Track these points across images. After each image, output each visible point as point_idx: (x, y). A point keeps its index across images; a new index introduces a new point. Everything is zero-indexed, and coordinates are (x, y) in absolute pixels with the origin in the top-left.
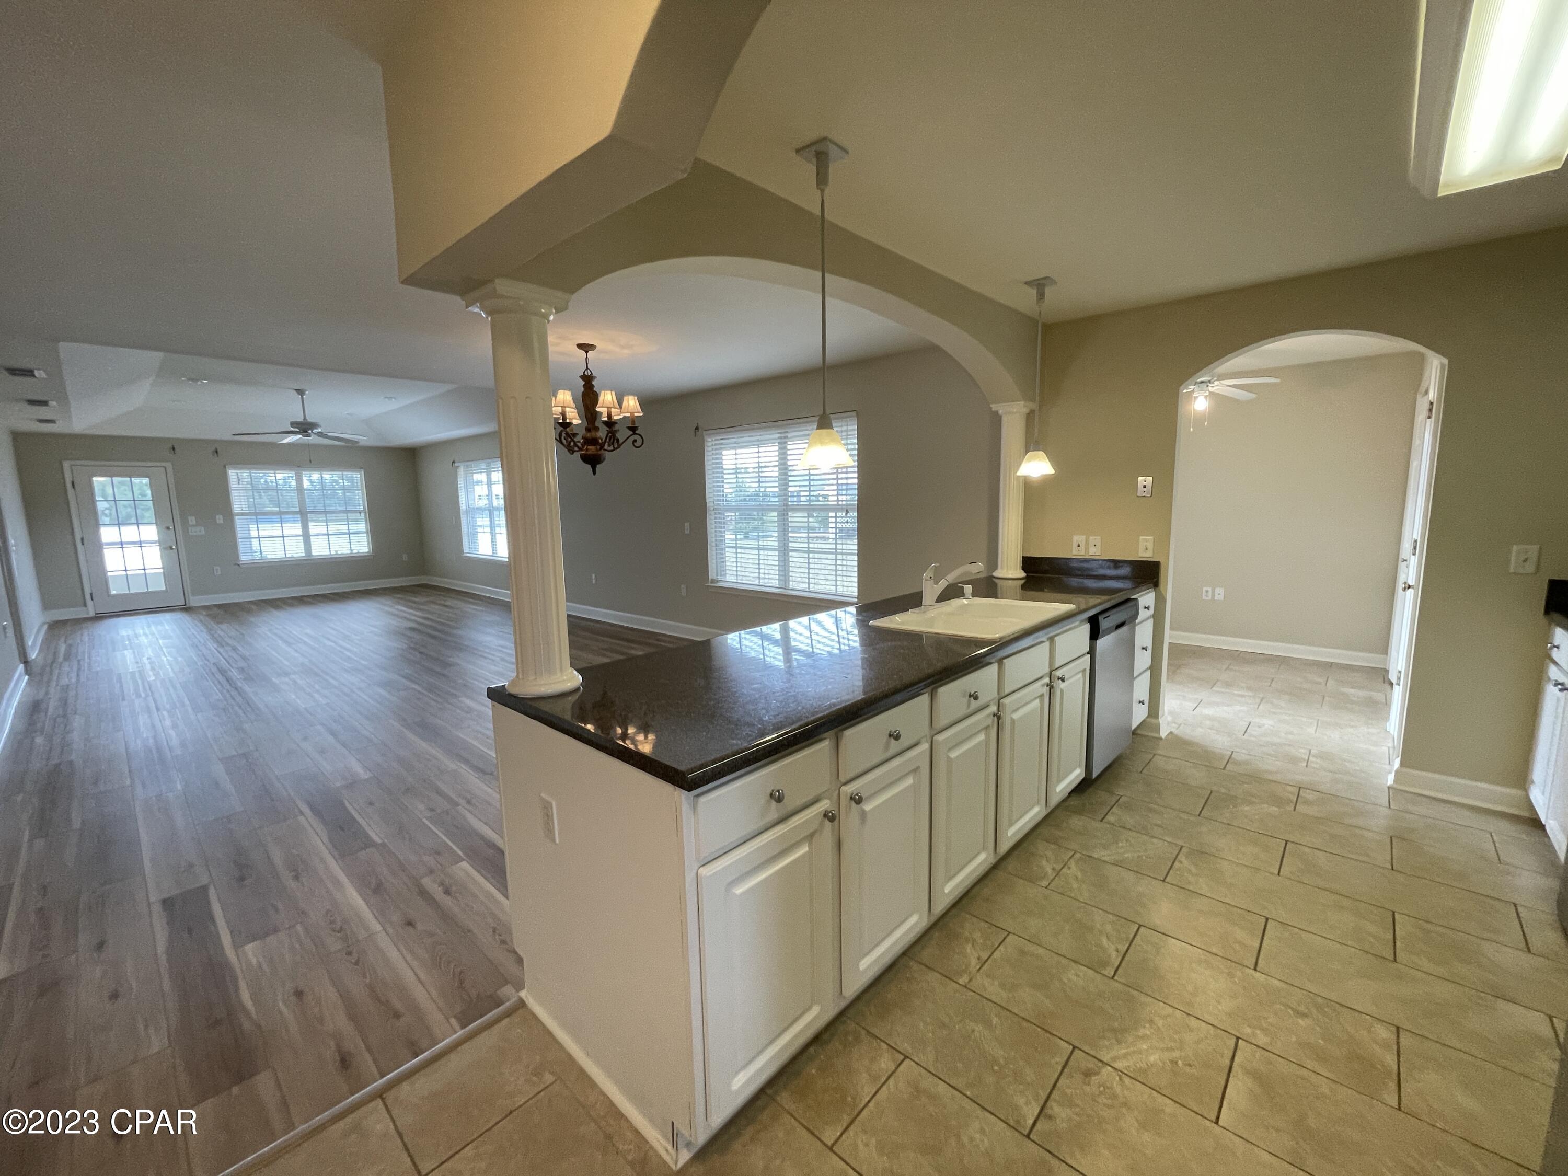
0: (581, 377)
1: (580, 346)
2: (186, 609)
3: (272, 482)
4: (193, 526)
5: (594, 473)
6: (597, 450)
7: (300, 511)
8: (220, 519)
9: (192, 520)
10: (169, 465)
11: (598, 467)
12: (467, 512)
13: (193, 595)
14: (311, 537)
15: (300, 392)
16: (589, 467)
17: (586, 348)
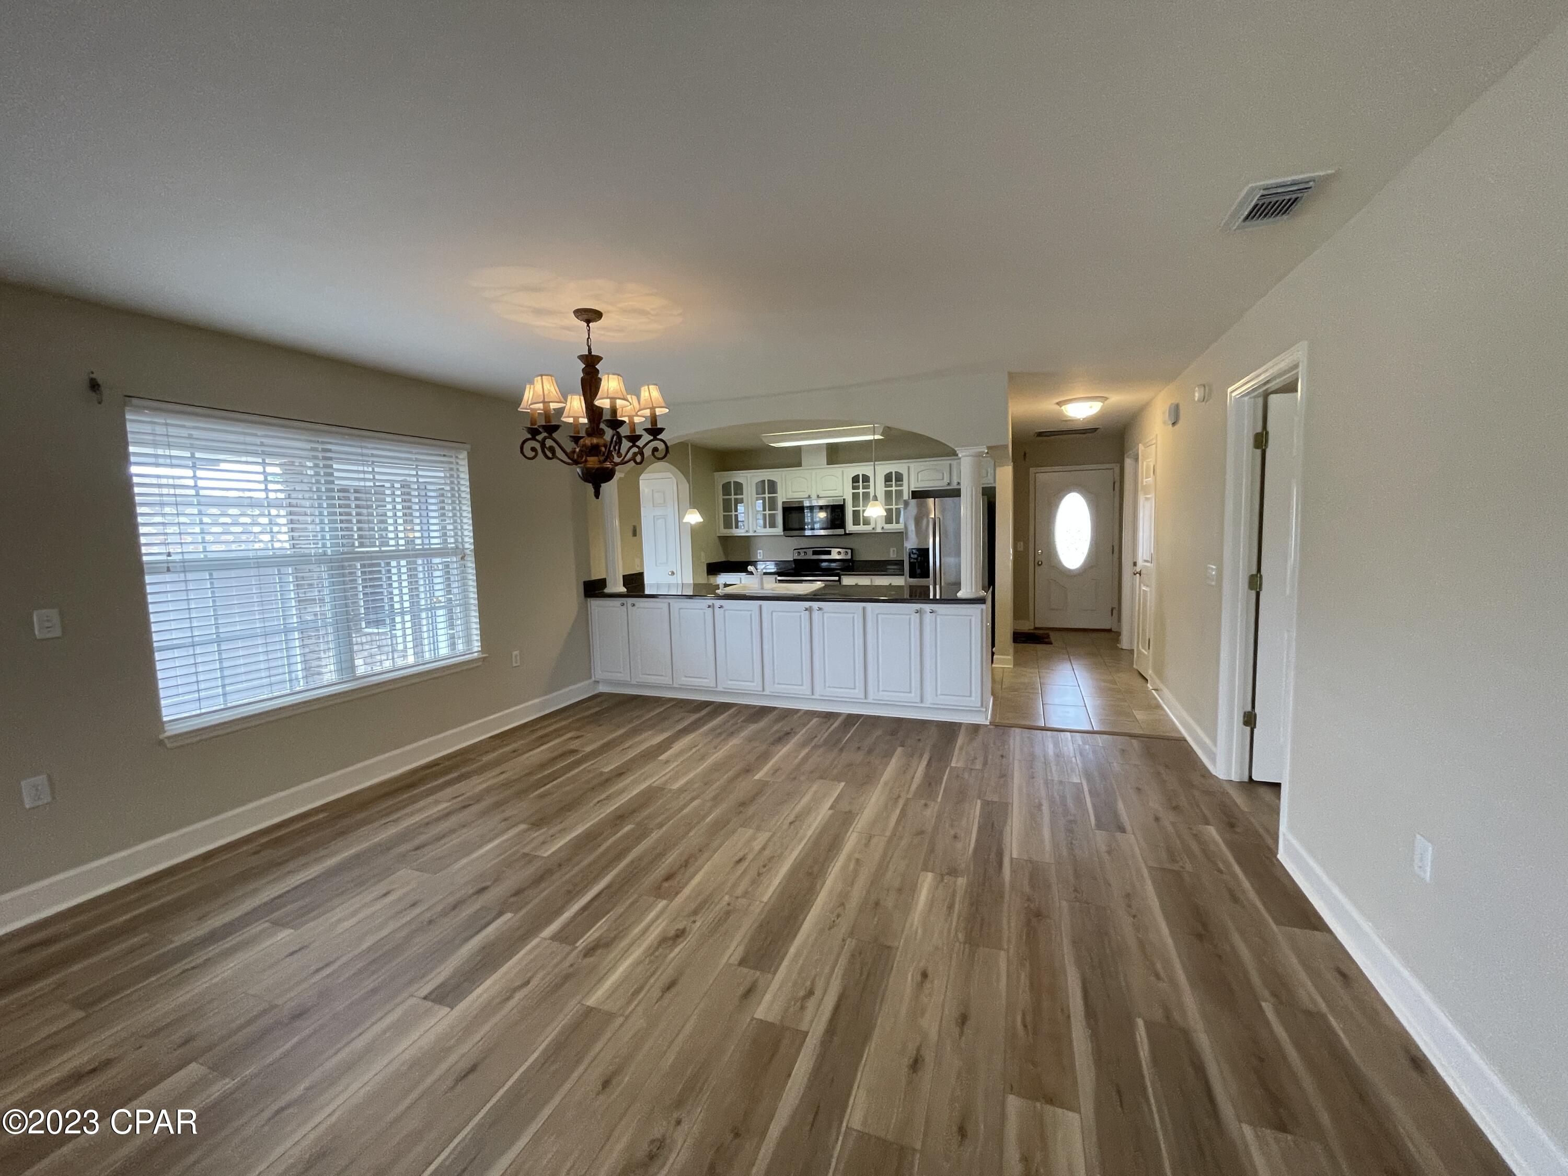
0: (581, 357)
1: (580, 313)
5: (597, 494)
6: (600, 462)
11: (605, 487)
16: (590, 488)
17: (590, 316)
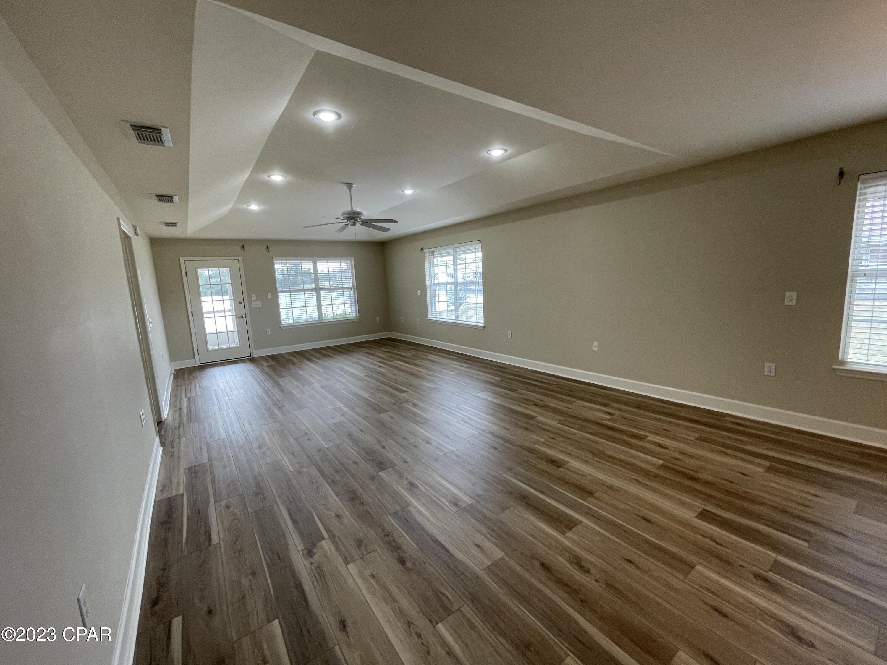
2: (252, 360)
3: (299, 270)
4: (254, 301)
7: (316, 289)
8: (270, 296)
9: (254, 297)
10: (240, 258)
12: (430, 286)
13: (255, 349)
14: (323, 307)
15: (349, 185)
